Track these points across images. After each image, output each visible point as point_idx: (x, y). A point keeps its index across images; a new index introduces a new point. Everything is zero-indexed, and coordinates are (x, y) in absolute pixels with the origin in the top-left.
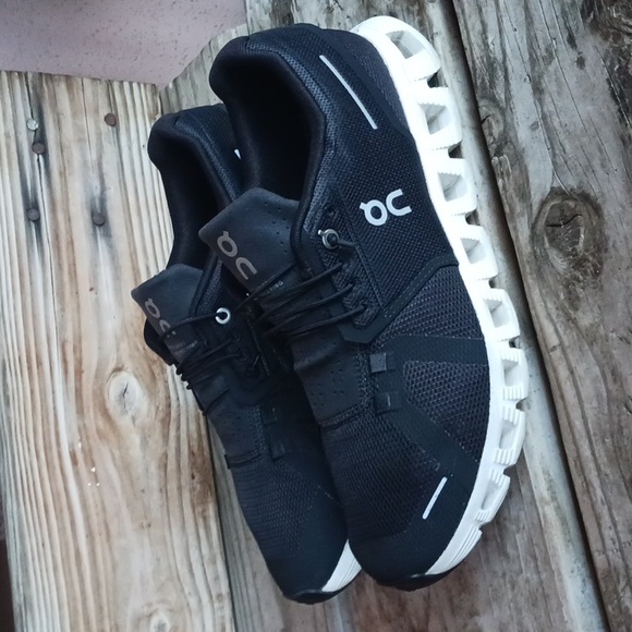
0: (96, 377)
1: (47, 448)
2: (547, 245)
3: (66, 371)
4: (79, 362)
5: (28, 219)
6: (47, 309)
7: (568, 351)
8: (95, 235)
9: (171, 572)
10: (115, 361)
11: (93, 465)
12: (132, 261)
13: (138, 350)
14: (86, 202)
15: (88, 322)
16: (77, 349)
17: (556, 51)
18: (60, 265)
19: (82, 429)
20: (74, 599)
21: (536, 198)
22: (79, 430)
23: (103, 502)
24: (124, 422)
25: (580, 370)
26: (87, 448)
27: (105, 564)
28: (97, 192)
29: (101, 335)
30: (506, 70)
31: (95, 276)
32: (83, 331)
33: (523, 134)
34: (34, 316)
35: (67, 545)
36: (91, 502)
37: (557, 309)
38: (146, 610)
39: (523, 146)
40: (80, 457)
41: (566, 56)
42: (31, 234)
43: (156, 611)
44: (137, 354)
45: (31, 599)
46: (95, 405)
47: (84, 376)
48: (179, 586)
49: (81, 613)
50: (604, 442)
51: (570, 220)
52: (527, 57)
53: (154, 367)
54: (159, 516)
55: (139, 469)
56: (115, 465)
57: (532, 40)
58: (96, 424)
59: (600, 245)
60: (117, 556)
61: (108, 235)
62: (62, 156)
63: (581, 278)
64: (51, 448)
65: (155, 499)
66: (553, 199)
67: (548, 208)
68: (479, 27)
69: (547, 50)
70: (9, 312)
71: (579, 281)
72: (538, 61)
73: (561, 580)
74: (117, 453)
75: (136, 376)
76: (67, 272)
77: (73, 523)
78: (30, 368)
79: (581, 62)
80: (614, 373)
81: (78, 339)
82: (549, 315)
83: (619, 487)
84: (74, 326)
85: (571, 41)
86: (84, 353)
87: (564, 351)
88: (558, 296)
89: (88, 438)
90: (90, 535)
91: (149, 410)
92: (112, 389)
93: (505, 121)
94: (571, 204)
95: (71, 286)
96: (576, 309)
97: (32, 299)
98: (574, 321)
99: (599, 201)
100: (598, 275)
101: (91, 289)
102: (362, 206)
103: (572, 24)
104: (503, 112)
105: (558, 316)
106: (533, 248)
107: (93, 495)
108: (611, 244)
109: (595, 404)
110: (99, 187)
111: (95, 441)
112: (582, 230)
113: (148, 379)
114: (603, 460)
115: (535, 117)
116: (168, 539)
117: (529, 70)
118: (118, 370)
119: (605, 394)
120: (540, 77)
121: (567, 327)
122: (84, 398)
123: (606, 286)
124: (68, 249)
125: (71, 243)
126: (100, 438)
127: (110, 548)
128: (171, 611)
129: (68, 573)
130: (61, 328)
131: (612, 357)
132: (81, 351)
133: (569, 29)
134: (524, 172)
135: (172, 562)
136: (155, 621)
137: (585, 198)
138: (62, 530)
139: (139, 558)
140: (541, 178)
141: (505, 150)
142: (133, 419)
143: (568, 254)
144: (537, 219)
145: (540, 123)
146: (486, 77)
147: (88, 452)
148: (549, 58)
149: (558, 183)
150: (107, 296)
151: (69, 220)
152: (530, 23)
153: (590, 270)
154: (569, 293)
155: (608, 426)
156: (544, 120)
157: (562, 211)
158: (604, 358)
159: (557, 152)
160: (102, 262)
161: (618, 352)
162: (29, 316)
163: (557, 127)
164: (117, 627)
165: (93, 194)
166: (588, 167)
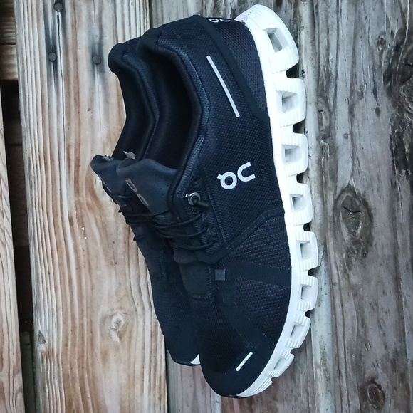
0: (89, 170)
1: (55, 215)
2: (341, 218)
3: (69, 166)
4: (78, 160)
5: (49, 60)
6: (59, 123)
7: (342, 291)
8: (93, 70)
9: (127, 292)
11: (83, 226)
12: (118, 90)
14: (89, 47)
15: (86, 133)
16: (77, 151)
17: (366, 93)
18: (69, 93)
19: (78, 204)
20: (66, 305)
21: (340, 185)
22: (76, 204)
23: (88, 248)
25: (347, 306)
26: (80, 216)
27: (86, 285)
28: (97, 40)
29: (93, 142)
30: (336, 86)
31: (92, 100)
32: (82, 136)
33: (339, 137)
34: (50, 129)
35: (64, 273)
36: (80, 249)
37: (340, 261)
38: (110, 313)
39: (338, 145)
40: (75, 220)
41: (368, 102)
42: (51, 71)
43: (116, 314)
45: (40, 304)
46: (86, 188)
47: (81, 168)
48: (131, 299)
49: (70, 314)
50: (351, 357)
51: (356, 212)
52: (349, 85)
54: (123, 257)
55: (112, 229)
56: (97, 226)
57: (353, 76)
58: (87, 200)
59: (369, 241)
60: (94, 280)
62: (75, 13)
63: (356, 252)
64: (57, 215)
65: (121, 248)
66: (349, 192)
67: (345, 195)
68: (325, 43)
69: (360, 89)
70: (34, 125)
71: (354, 252)
72: (356, 94)
74: (99, 219)
76: (73, 97)
77: (68, 261)
78: (46, 164)
79: (378, 111)
80: (363, 321)
81: (78, 144)
82: (336, 262)
83: (354, 386)
84: (76, 135)
85: (375, 92)
86: (82, 154)
87: (340, 289)
88: (342, 254)
89: (81, 208)
90: (79, 269)
93: (330, 121)
94: (358, 202)
95: (75, 108)
96: (350, 269)
97: (49, 117)
98: (348, 275)
99: (373, 211)
100: (365, 257)
101: (88, 110)
102: (219, 177)
103: (377, 80)
104: (331, 113)
105: (340, 266)
106: (333, 215)
107: (82, 244)
108: (374, 243)
109: (350, 331)
110: (98, 35)
111: (86, 211)
112: (361, 223)
114: (349, 366)
115: (347, 130)
116: (127, 272)
117: (349, 95)
119: (356, 330)
120: (354, 105)
121: (343, 276)
122: (80, 183)
123: (367, 267)
124: (74, 82)
125: (77, 77)
126: (88, 209)
127: (91, 276)
128: (126, 314)
129: (63, 291)
130: (67, 137)
131: (363, 311)
132: (79, 152)
133: (375, 84)
134: (336, 162)
135: (128, 284)
136: (114, 319)
137: (366, 204)
138: (61, 264)
139: (108, 282)
140: (345, 175)
141: (328, 140)
143: (350, 233)
144: (338, 198)
145: (349, 136)
146: (325, 83)
147: (80, 218)
148: (361, 95)
149: (353, 183)
150: (99, 115)
151: (76, 60)
152: (354, 62)
153: (361, 251)
154: (348, 257)
155: (355, 349)
156: (351, 136)
157: (352, 203)
158: (360, 309)
159: (355, 163)
160: (97, 91)
161: (367, 310)
162: (47, 128)
163: (358, 146)
164: (91, 322)
165: (94, 41)
166: (370, 185)
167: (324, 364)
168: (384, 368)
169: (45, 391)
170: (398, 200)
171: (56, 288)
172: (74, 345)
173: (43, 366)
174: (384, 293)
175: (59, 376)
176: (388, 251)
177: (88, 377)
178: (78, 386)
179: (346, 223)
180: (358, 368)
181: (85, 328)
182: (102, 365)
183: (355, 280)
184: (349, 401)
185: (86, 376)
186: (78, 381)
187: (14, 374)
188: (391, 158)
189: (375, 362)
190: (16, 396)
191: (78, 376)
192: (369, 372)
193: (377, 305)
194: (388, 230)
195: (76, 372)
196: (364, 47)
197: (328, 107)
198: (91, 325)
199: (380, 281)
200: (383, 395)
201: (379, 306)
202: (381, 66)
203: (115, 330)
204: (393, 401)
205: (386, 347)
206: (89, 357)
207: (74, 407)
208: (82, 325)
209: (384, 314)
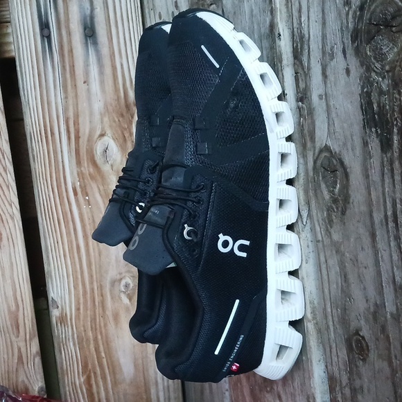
0: (88, 140)
1: (59, 186)
2: (321, 178)
3: (69, 138)
4: (77, 131)
5: (42, 36)
6: (56, 97)
7: (326, 248)
8: (86, 44)
10: (100, 130)
11: (87, 196)
12: (112, 61)
13: (115, 121)
14: (81, 20)
15: (83, 105)
16: (76, 123)
17: (336, 54)
18: (64, 67)
19: (81, 175)
20: (76, 272)
21: (318, 145)
22: (78, 175)
23: (93, 217)
24: (106, 168)
25: (331, 262)
26: (83, 186)
27: (94, 252)
28: (88, 12)
29: (91, 114)
30: (309, 48)
31: (87, 73)
32: (79, 109)
33: (315, 98)
34: (48, 103)
35: (71, 242)
36: (86, 217)
37: (322, 219)
38: (118, 277)
39: (314, 106)
40: (79, 190)
41: (339, 63)
42: (45, 44)
43: (124, 277)
44: (114, 124)
45: (51, 272)
46: (87, 158)
47: (81, 140)
49: (80, 279)
51: (334, 171)
52: (321, 47)
53: (125, 132)
56: (101, 195)
57: (324, 37)
58: (89, 170)
59: (346, 199)
60: (101, 247)
61: (95, 43)
64: (61, 186)
66: (326, 151)
67: (323, 155)
68: (297, 5)
69: (331, 50)
70: (33, 101)
71: (334, 210)
72: (327, 55)
73: (312, 366)
74: (101, 188)
75: (113, 139)
76: (68, 69)
77: (75, 230)
78: (46, 137)
79: (348, 71)
80: (345, 276)
81: (77, 116)
82: (318, 221)
83: (341, 338)
84: (74, 107)
85: (344, 52)
86: (81, 126)
87: (324, 246)
88: (323, 213)
89: (83, 179)
90: (85, 236)
91: (122, 160)
92: (98, 148)
93: (306, 83)
94: (334, 161)
95: (71, 81)
96: (331, 227)
97: (47, 92)
98: (330, 233)
99: (348, 170)
100: (344, 214)
103: (346, 41)
104: (305, 75)
105: (322, 224)
106: (314, 174)
107: (87, 213)
108: (351, 201)
109: (335, 286)
110: (89, 8)
111: (88, 180)
112: (338, 182)
113: (121, 140)
114: (336, 319)
115: (321, 91)
117: (321, 56)
118: (102, 135)
119: (340, 284)
120: (326, 66)
121: (326, 234)
122: (81, 154)
123: (346, 224)
124: (69, 55)
125: (71, 51)
126: (91, 179)
129: (72, 258)
130: (66, 110)
131: (345, 267)
132: (78, 124)
133: (344, 44)
134: (313, 123)
136: (123, 282)
137: (342, 163)
138: (68, 233)
140: (322, 136)
141: (305, 102)
142: (112, 166)
143: (330, 191)
144: (317, 158)
145: (324, 97)
146: (299, 45)
147: (84, 188)
148: (332, 56)
149: (329, 143)
150: (95, 86)
151: (69, 34)
152: (324, 24)
153: (340, 209)
154: (329, 216)
155: (340, 303)
156: (325, 97)
157: (329, 162)
158: (342, 265)
159: (330, 123)
160: (91, 63)
161: (348, 265)
162: (45, 102)
163: (332, 107)
164: (101, 285)
165: (85, 14)
166: (345, 144)
167: (314, 318)
168: (367, 320)
169: (61, 353)
170: (371, 158)
171: (65, 256)
172: (86, 309)
173: (58, 330)
174: (362, 248)
175: (73, 338)
176: (364, 208)
177: (102, 338)
178: (92, 347)
179: (326, 183)
180: (344, 321)
181: (96, 292)
182: (114, 326)
183: (336, 237)
184: (337, 353)
185: (99, 337)
186: (92, 342)
187: (31, 339)
188: (362, 117)
189: (358, 315)
190: (34, 360)
191: (91, 337)
192: (354, 325)
193: (357, 260)
194: (363, 187)
195: (90, 334)
196: (332, 8)
197: (303, 69)
198: (101, 290)
199: (359, 238)
200: (367, 346)
201: (359, 261)
202: (347, 27)
203: (124, 293)
204: (376, 352)
205: (367, 301)
206: (102, 319)
207: (90, 367)
208: (92, 290)
209: (364, 269)
